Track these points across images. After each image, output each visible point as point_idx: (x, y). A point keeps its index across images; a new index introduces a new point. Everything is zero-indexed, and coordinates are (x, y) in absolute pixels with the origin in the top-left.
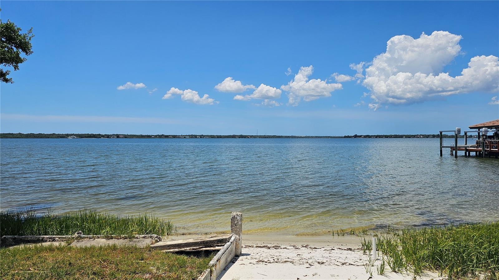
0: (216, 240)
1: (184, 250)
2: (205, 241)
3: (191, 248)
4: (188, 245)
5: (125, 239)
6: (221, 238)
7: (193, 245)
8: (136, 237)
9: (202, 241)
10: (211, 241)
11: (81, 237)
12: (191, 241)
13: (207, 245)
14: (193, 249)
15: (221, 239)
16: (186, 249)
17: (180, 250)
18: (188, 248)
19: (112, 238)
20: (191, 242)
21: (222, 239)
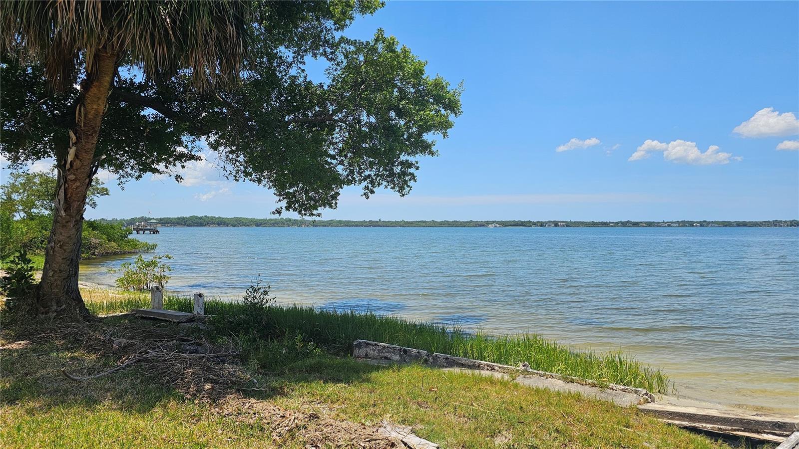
0: (769, 422)
1: (701, 426)
2: (744, 419)
3: (715, 426)
4: (709, 419)
5: (593, 386)
6: (780, 420)
7: (719, 422)
8: (610, 387)
9: (737, 417)
10: (757, 422)
11: (528, 372)
12: (714, 413)
13: (750, 427)
14: (720, 429)
15: (782, 423)
16: (704, 425)
17: (693, 425)
18: (708, 426)
19: (572, 381)
20: (715, 415)
21: (785, 423)
